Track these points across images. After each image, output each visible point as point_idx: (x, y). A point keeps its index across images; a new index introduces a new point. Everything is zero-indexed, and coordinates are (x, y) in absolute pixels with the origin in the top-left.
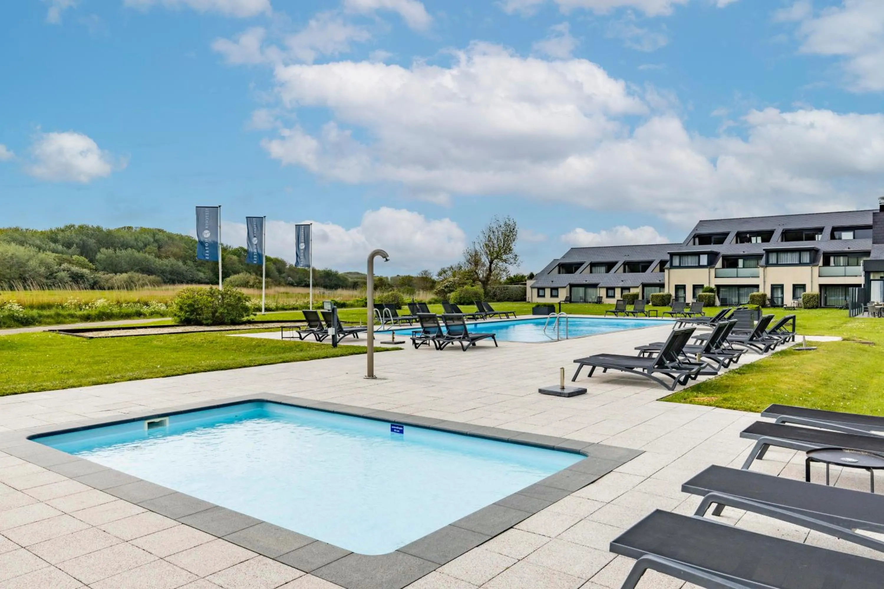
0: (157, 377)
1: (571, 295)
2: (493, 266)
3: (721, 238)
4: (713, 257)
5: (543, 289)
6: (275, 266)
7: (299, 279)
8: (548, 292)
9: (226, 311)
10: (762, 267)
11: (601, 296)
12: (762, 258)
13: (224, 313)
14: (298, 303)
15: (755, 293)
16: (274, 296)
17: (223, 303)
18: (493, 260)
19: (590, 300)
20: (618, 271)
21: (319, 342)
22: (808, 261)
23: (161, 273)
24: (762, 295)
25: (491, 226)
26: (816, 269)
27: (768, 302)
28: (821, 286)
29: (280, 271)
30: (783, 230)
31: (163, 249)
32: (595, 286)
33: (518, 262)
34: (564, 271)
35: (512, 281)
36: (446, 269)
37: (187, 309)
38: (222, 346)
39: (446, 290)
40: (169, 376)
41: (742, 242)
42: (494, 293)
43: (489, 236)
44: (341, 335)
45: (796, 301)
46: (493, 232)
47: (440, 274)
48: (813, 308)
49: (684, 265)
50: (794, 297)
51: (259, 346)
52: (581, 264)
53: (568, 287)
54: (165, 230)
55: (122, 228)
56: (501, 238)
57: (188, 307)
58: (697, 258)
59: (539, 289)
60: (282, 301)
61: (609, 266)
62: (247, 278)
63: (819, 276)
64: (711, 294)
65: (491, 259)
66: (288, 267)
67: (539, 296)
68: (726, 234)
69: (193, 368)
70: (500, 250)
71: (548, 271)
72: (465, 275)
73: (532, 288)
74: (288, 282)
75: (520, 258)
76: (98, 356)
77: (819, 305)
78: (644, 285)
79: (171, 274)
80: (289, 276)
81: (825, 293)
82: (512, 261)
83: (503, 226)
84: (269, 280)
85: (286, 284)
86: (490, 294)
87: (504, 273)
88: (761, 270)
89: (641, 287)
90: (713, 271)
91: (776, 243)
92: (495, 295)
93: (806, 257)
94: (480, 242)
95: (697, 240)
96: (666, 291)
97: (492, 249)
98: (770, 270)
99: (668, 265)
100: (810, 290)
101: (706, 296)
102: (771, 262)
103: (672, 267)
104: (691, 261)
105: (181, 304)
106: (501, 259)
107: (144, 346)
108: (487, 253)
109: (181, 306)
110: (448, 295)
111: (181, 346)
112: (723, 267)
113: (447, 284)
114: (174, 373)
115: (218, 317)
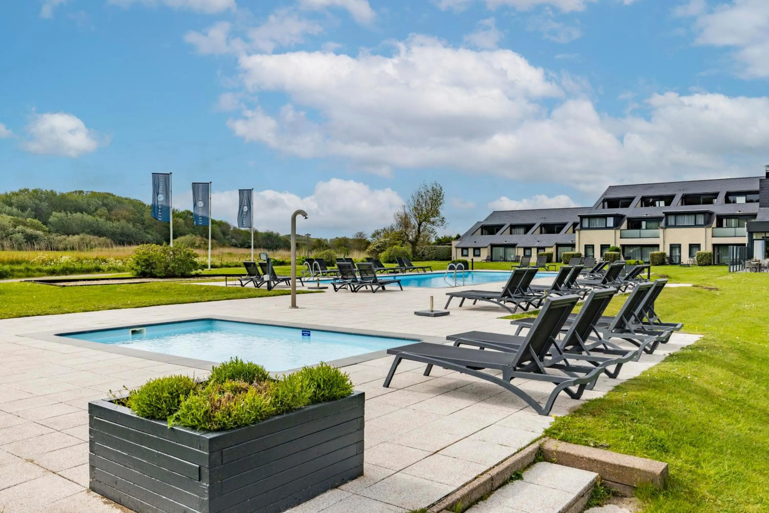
0: (130, 308)
1: (492, 254)
2: (422, 228)
3: (627, 202)
4: (618, 219)
5: (467, 249)
6: (220, 229)
7: (243, 241)
8: (471, 251)
9: (177, 265)
10: (662, 228)
11: (519, 255)
12: (662, 220)
13: (175, 267)
14: (240, 261)
15: (655, 252)
16: (219, 256)
17: (174, 259)
18: (421, 223)
19: (509, 259)
20: (535, 232)
21: (257, 288)
22: (703, 223)
23: (111, 235)
24: (662, 253)
25: (420, 190)
26: (709, 231)
27: (666, 260)
28: (714, 246)
29: (224, 234)
30: (683, 195)
31: (113, 212)
32: (513, 246)
33: (445, 224)
34: (487, 232)
35: (440, 242)
36: (379, 231)
37: (143, 264)
38: (176, 291)
39: (378, 250)
40: (139, 307)
41: (647, 205)
42: (422, 253)
43: (418, 200)
44: (276, 282)
45: (691, 260)
46: (422, 196)
47: (374, 236)
48: (706, 265)
49: (592, 227)
50: (691, 255)
51: (207, 291)
52: (502, 226)
53: (489, 247)
54: (114, 194)
55: (74, 192)
56: (429, 202)
57: (144, 261)
58: (604, 220)
59: (463, 249)
60: (226, 260)
61: (527, 228)
62: (193, 240)
63: (713, 237)
64: (616, 253)
65: (420, 221)
66: (232, 229)
67: (463, 255)
68: (632, 199)
69: (157, 302)
70: (428, 214)
71: (471, 233)
72: (395, 236)
73: (457, 248)
74: (232, 243)
75: (447, 221)
76: (75, 298)
77: (712, 262)
78: (558, 246)
79: (121, 236)
80: (233, 238)
81: (718, 252)
82: (440, 223)
83: (430, 191)
84: (215, 241)
85: (230, 245)
86: (419, 254)
87: (432, 235)
88: (661, 231)
89: (555, 247)
90: (618, 232)
91: (676, 206)
92: (424, 255)
93: (701, 220)
94: (410, 205)
95: (606, 204)
96: (577, 251)
97: (420, 212)
98: (669, 231)
99: (578, 227)
100: (704, 249)
101: (611, 255)
102: (669, 224)
103: (582, 228)
104: (598, 223)
105: (137, 259)
106: (429, 221)
107: (110, 292)
108: (416, 215)
109: (137, 261)
110: (380, 254)
111: (141, 291)
112: (628, 228)
113: (378, 244)
114: (143, 305)
115: (170, 270)
